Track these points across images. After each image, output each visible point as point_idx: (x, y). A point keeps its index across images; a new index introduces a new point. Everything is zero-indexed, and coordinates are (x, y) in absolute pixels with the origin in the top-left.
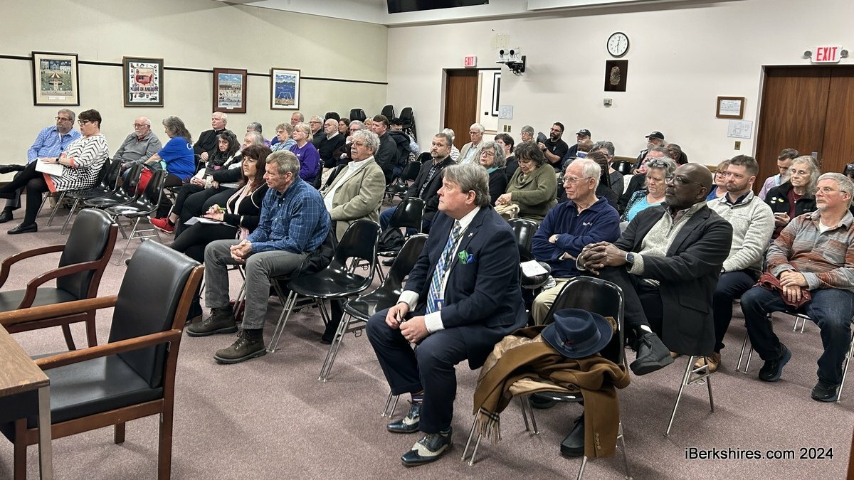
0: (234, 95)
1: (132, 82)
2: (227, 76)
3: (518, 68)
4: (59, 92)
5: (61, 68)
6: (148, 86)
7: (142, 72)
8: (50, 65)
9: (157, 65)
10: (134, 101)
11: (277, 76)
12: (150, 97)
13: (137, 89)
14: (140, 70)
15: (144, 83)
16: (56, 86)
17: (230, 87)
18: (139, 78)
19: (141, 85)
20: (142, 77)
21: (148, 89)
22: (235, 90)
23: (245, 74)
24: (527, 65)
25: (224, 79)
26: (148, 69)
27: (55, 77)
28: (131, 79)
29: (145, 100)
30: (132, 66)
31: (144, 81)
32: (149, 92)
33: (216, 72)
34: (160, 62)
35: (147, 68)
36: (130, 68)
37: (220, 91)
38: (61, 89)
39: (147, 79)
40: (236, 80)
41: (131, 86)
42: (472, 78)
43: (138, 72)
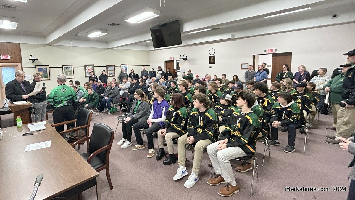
1: (87, 71)
2: (110, 67)
3: (185, 59)
5: (69, 69)
8: (67, 68)
10: (88, 76)
11: (122, 66)
13: (88, 73)
14: (89, 68)
16: (68, 74)
18: (88, 70)
22: (112, 71)
23: (115, 66)
24: (187, 59)
26: (91, 67)
27: (68, 71)
30: (87, 67)
33: (107, 67)
34: (93, 65)
37: (108, 71)
38: (70, 74)
39: (90, 70)
40: (112, 68)
41: (86, 72)
42: (172, 63)
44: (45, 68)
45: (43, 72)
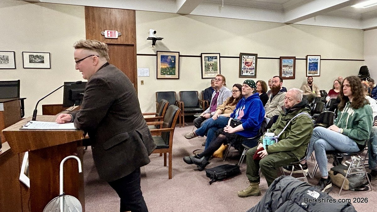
0: (290, 70)
1: (243, 65)
2: (286, 60)
6: (250, 67)
7: (248, 60)
9: (255, 57)
10: (244, 74)
11: (309, 59)
12: (251, 73)
13: (245, 69)
17: (288, 66)
18: (246, 63)
19: (247, 67)
20: (248, 63)
21: (250, 69)
22: (290, 67)
23: (295, 59)
25: (285, 62)
29: (248, 74)
30: (244, 58)
31: (248, 65)
33: (281, 59)
34: (256, 55)
35: (250, 58)
37: (283, 68)
39: (250, 64)
40: (291, 62)
41: (242, 67)
43: (246, 60)
44: (172, 56)
45: (168, 65)
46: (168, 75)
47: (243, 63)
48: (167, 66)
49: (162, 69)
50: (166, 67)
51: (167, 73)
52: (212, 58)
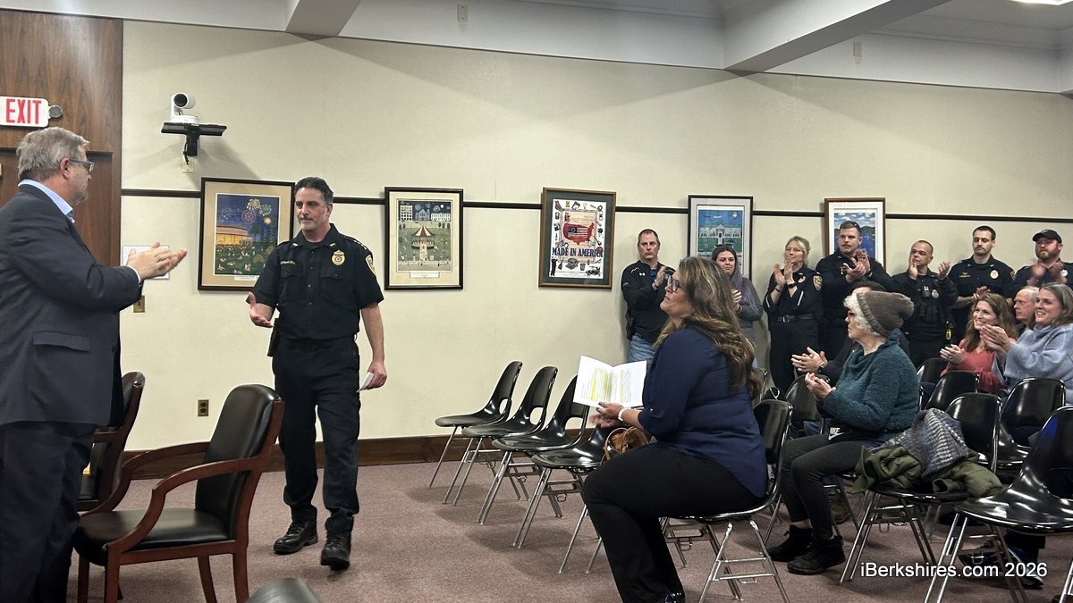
1: (556, 237)
4: (427, 263)
5: (434, 216)
6: (584, 246)
7: (577, 218)
8: (415, 211)
9: (603, 204)
10: (558, 274)
12: (587, 268)
13: (565, 252)
14: (573, 215)
15: (578, 241)
16: (423, 252)
18: (570, 230)
19: (572, 245)
20: (574, 229)
21: (584, 253)
26: (586, 214)
27: (423, 234)
28: (554, 233)
29: (577, 273)
30: (558, 207)
31: (578, 235)
32: (584, 259)
34: (609, 197)
35: (586, 211)
36: (555, 211)
38: (432, 257)
39: (583, 233)
41: (553, 245)
43: (567, 218)
44: (263, 201)
45: (246, 233)
46: (246, 273)
47: (556, 229)
48: (245, 238)
49: (222, 251)
50: (238, 243)
51: (240, 265)
52: (431, 207)
